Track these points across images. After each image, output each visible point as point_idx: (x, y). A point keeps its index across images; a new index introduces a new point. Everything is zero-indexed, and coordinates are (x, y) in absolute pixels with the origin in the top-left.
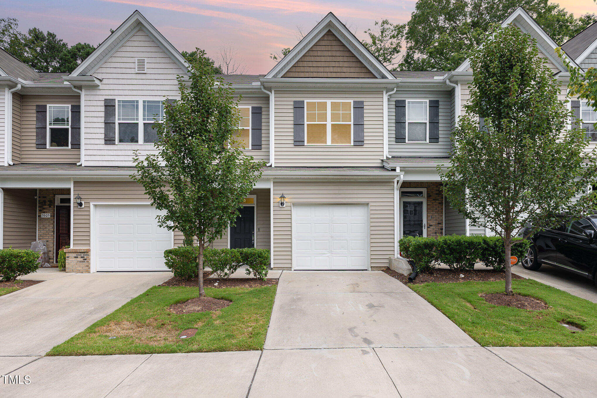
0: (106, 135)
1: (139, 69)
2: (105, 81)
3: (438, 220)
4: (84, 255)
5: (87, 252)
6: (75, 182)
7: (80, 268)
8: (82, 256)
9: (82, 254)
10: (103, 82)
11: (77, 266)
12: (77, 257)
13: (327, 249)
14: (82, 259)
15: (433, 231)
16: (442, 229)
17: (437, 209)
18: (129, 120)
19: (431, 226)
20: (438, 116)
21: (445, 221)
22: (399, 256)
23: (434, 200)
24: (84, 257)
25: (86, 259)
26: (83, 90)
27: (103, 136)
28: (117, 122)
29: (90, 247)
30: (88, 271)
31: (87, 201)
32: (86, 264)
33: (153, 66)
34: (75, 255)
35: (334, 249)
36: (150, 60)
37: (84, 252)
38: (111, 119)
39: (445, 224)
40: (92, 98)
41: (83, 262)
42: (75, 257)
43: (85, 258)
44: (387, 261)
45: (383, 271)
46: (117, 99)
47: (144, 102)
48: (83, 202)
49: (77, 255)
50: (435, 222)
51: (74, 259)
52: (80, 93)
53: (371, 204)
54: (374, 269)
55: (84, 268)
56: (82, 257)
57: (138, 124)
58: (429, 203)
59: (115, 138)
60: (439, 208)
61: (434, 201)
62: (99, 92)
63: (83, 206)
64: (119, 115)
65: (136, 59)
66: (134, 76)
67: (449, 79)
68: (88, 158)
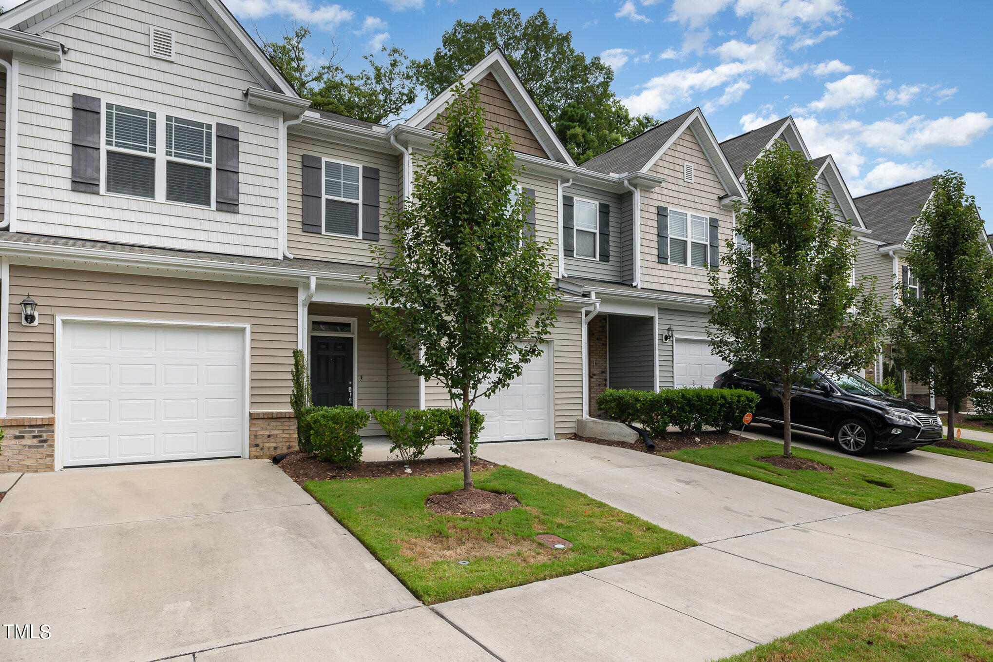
0: (74, 171)
1: (156, 50)
2: (72, 55)
3: (602, 367)
4: (41, 431)
5: (49, 425)
6: (12, 267)
7: (29, 462)
8: (36, 434)
9: (36, 430)
10: (67, 57)
11: (21, 457)
12: (23, 437)
13: (497, 410)
14: (35, 442)
15: (595, 382)
16: (606, 380)
17: (601, 352)
18: (129, 148)
19: (594, 375)
20: (609, 226)
21: (610, 368)
22: (588, 417)
23: (597, 339)
24: (41, 436)
25: (45, 441)
26: (15, 63)
27: (68, 173)
28: (104, 148)
29: (53, 412)
30: (50, 467)
31: (47, 311)
32: (45, 450)
33: (188, 51)
34: (16, 432)
35: (507, 409)
36: (182, 39)
37: (42, 426)
38: (89, 139)
39: (610, 373)
40: (37, 84)
41: (37, 447)
42: (16, 437)
43: (45, 438)
44: (574, 425)
45: (570, 438)
46: (105, 100)
47: (169, 118)
48: (36, 314)
49: (20, 432)
50: (598, 370)
51: (13, 442)
52: (6, 70)
53: (556, 342)
54: (559, 437)
55: (41, 461)
56: (34, 437)
57: (153, 160)
58: (592, 344)
59: (99, 180)
60: (602, 350)
61: (597, 341)
62: (56, 76)
63: (36, 323)
64: (109, 134)
65: (152, 28)
66: (145, 62)
67: (629, 180)
68: (26, 215)
